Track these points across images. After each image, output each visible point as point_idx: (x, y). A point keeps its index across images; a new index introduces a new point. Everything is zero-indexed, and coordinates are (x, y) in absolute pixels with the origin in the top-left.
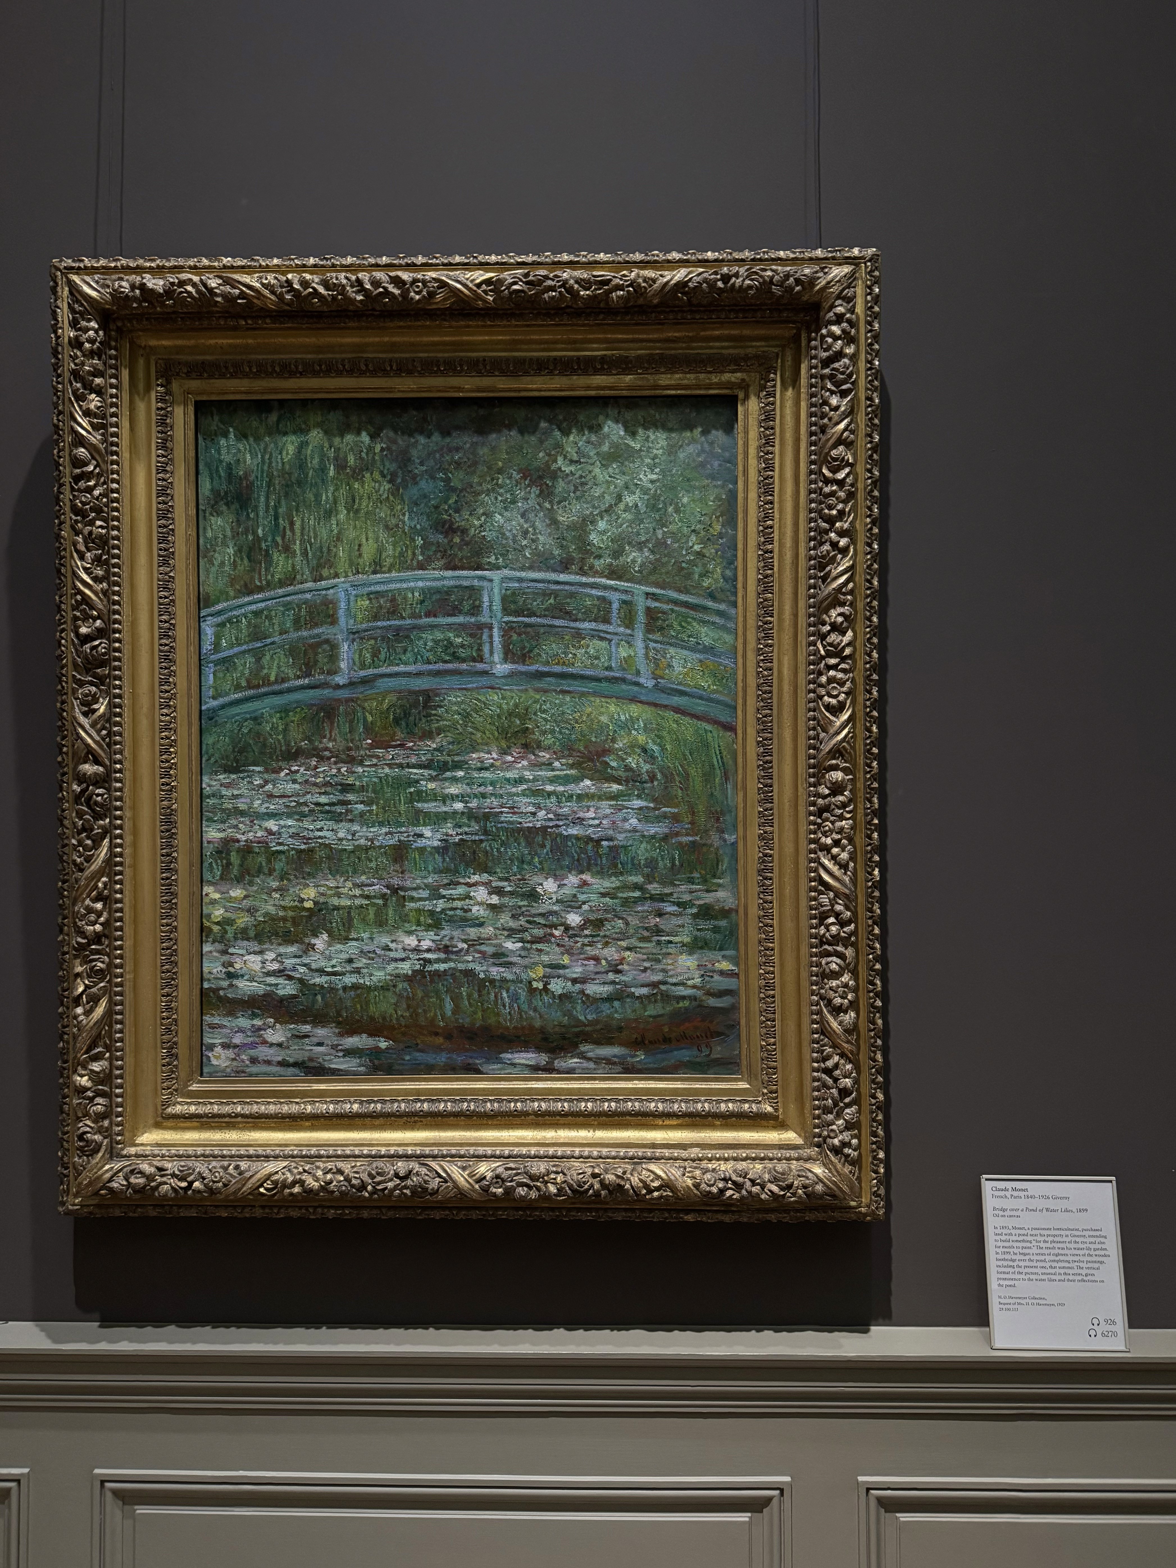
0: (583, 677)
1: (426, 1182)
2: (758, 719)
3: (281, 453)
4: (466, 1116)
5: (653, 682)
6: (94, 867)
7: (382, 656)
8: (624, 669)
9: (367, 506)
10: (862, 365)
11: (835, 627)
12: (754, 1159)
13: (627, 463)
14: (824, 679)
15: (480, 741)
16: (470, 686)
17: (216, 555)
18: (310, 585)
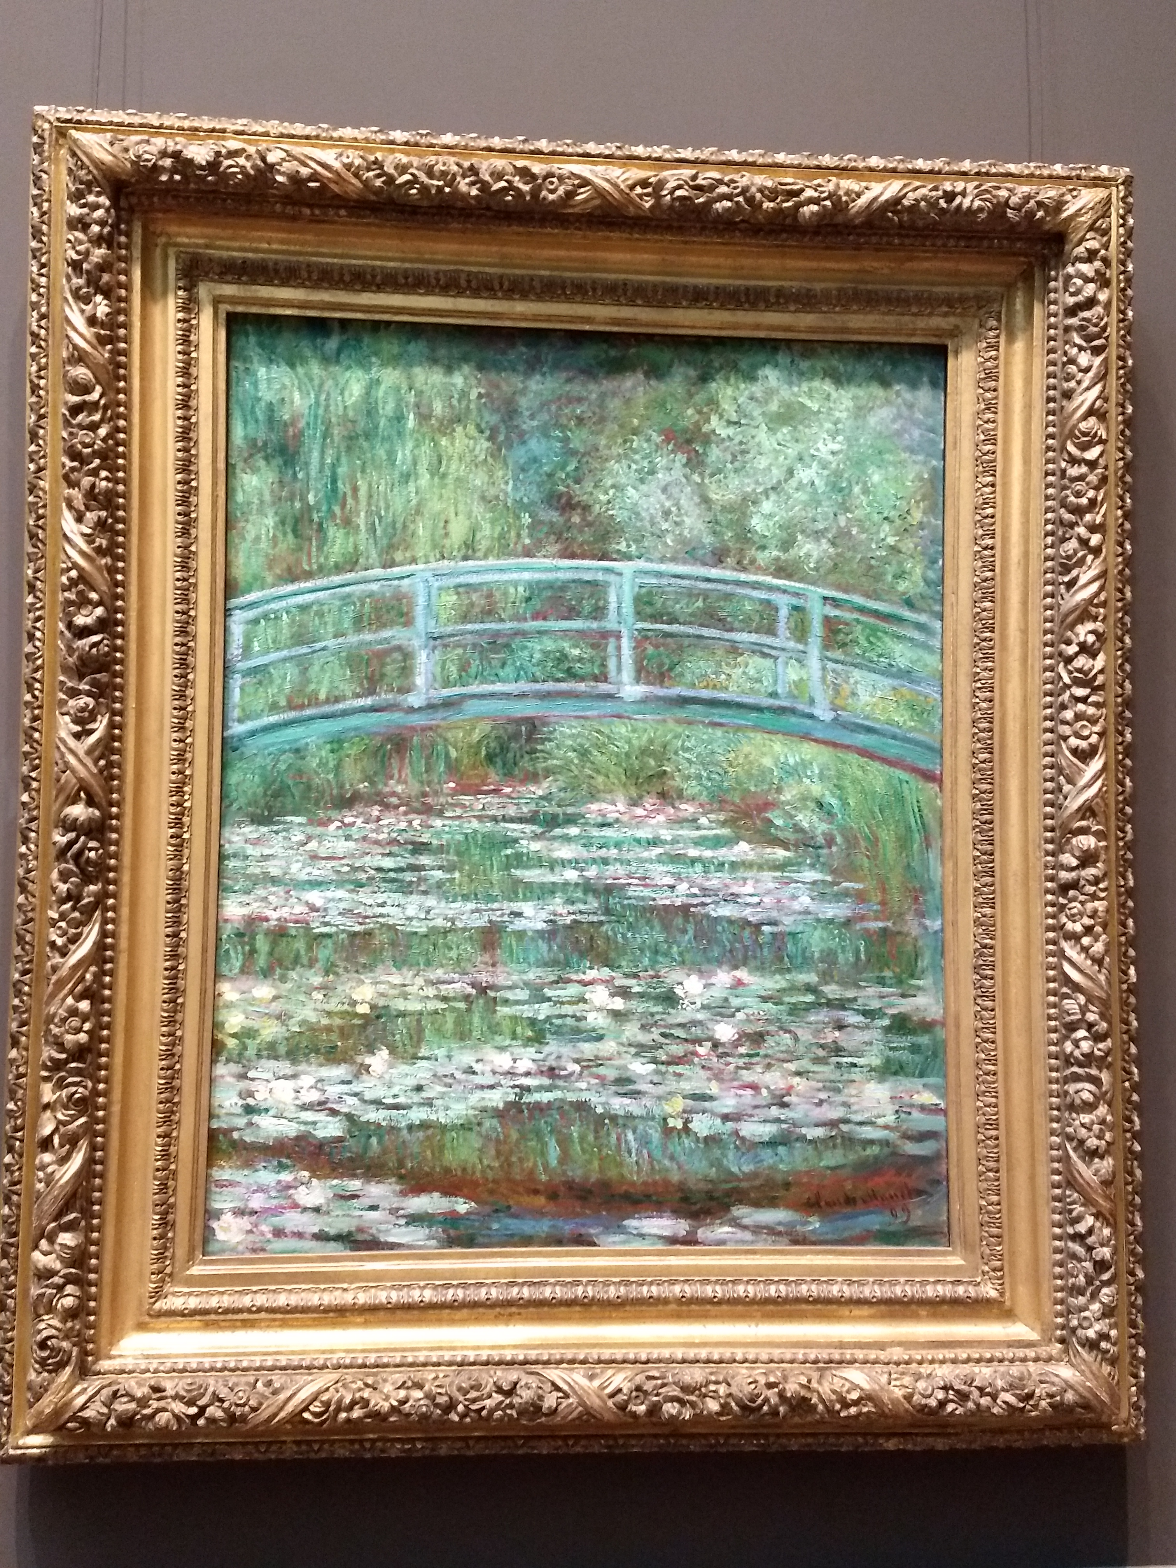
0: (740, 706)
1: (539, 1397)
2: (974, 766)
3: (342, 394)
4: (584, 1305)
5: (832, 715)
6: (82, 952)
7: (473, 670)
8: (794, 697)
9: (458, 470)
10: (1115, 315)
11: (1084, 648)
12: (978, 1361)
13: (801, 427)
14: (1069, 715)
15: (601, 787)
16: (589, 713)
17: (249, 527)
18: (378, 572)
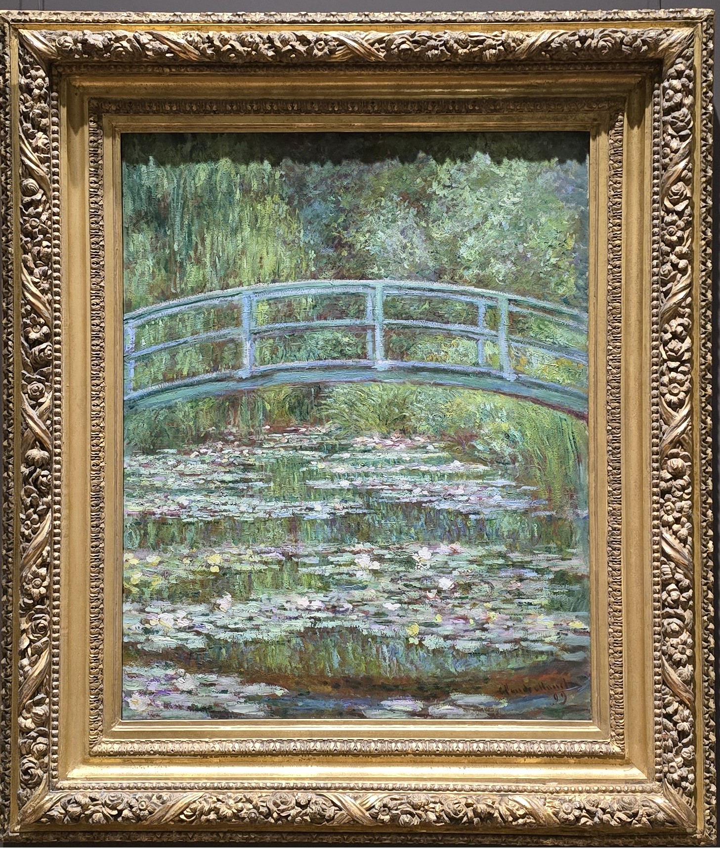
0: (453, 372)
1: (323, 810)
2: (608, 411)
3: (194, 179)
4: (355, 754)
5: (515, 376)
6: (40, 538)
7: (280, 354)
8: (490, 365)
9: (268, 225)
10: (698, 111)
11: (675, 336)
12: (604, 792)
13: (492, 188)
14: (665, 379)
15: (363, 427)
16: (355, 379)
17: (138, 266)
18: (218, 292)
